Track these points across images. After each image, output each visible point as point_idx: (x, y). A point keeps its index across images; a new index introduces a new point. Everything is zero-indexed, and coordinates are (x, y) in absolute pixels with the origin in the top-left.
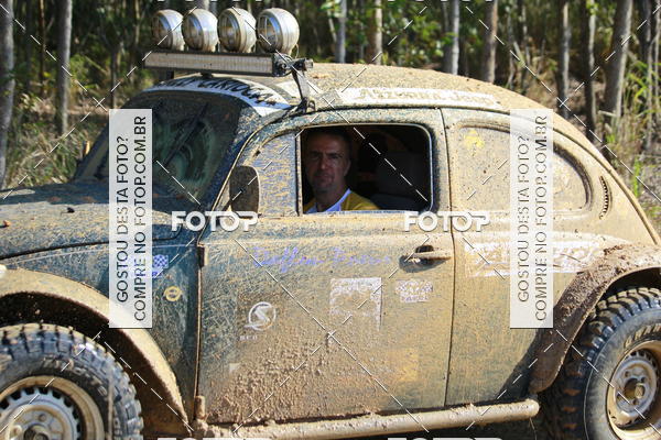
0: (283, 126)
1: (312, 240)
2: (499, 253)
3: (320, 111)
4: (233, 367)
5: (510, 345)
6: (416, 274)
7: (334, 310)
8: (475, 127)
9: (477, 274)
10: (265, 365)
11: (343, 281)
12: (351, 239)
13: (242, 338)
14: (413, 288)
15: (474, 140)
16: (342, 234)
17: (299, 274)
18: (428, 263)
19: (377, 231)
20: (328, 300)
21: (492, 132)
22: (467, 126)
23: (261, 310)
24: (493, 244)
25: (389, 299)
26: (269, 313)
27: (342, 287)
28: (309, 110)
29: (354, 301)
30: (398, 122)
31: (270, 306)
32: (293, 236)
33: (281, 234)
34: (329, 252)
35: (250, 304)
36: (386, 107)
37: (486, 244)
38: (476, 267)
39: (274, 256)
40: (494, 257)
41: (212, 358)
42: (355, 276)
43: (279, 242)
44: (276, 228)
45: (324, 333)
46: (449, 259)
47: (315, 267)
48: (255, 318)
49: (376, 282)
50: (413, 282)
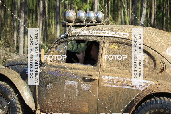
0: (62, 40)
1: (62, 70)
2: (113, 80)
3: (72, 36)
4: (44, 98)
7: (66, 88)
9: (105, 85)
10: (51, 100)
11: (68, 81)
12: (71, 71)
13: (46, 91)
14: (86, 86)
16: (70, 69)
17: (58, 78)
18: (91, 80)
19: (79, 69)
20: (64, 85)
21: (121, 45)
22: (112, 42)
23: (50, 85)
24: (112, 77)
25: (80, 88)
26: (51, 86)
28: (69, 36)
29: (70, 87)
30: (91, 40)
31: (51, 85)
32: (59, 68)
33: (56, 67)
34: (65, 73)
35: (47, 83)
37: (109, 77)
38: (105, 83)
39: (53, 72)
40: (112, 81)
41: (40, 95)
42: (71, 80)
43: (55, 69)
44: (56, 66)
45: (63, 94)
47: (62, 76)
48: (48, 87)
49: (76, 83)
50: (86, 84)
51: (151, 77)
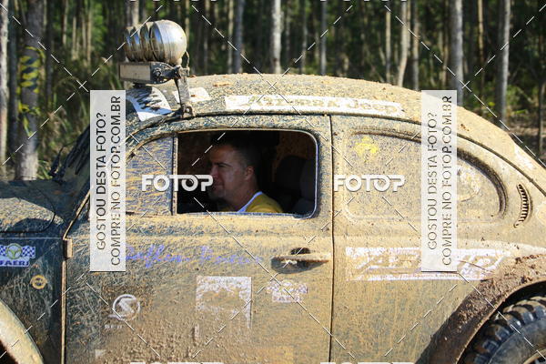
0: (158, 131)
1: (178, 239)
2: (386, 258)
3: (198, 116)
4: (98, 353)
5: (400, 349)
6: (289, 276)
7: (200, 306)
8: (370, 133)
9: (359, 278)
10: (130, 354)
11: (211, 278)
12: (220, 240)
13: (107, 326)
14: (286, 289)
15: (368, 146)
16: (212, 234)
17: (164, 270)
18: (304, 265)
19: (249, 232)
20: (194, 296)
22: (360, 133)
23: (125, 301)
24: (379, 249)
25: (260, 298)
26: (133, 305)
27: (208, 284)
28: (186, 115)
29: (222, 297)
30: (281, 127)
31: (134, 298)
32: (160, 234)
33: (148, 232)
34: (196, 251)
35: (114, 296)
36: (270, 114)
37: (372, 249)
38: (358, 271)
39: (139, 251)
40: (380, 261)
41: (78, 343)
42: (222, 275)
43: (146, 239)
44: (144, 226)
45: (190, 327)
46: (327, 261)
47: (181, 264)
48: (119, 309)
49: (245, 282)
50: (287, 283)
51: (499, 236)
